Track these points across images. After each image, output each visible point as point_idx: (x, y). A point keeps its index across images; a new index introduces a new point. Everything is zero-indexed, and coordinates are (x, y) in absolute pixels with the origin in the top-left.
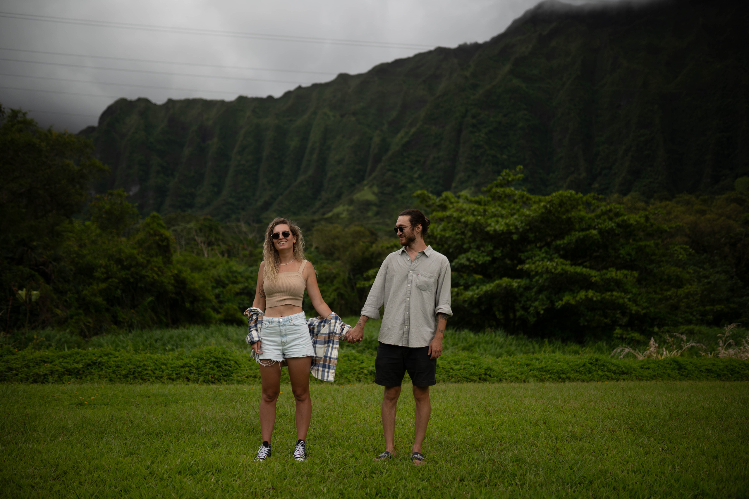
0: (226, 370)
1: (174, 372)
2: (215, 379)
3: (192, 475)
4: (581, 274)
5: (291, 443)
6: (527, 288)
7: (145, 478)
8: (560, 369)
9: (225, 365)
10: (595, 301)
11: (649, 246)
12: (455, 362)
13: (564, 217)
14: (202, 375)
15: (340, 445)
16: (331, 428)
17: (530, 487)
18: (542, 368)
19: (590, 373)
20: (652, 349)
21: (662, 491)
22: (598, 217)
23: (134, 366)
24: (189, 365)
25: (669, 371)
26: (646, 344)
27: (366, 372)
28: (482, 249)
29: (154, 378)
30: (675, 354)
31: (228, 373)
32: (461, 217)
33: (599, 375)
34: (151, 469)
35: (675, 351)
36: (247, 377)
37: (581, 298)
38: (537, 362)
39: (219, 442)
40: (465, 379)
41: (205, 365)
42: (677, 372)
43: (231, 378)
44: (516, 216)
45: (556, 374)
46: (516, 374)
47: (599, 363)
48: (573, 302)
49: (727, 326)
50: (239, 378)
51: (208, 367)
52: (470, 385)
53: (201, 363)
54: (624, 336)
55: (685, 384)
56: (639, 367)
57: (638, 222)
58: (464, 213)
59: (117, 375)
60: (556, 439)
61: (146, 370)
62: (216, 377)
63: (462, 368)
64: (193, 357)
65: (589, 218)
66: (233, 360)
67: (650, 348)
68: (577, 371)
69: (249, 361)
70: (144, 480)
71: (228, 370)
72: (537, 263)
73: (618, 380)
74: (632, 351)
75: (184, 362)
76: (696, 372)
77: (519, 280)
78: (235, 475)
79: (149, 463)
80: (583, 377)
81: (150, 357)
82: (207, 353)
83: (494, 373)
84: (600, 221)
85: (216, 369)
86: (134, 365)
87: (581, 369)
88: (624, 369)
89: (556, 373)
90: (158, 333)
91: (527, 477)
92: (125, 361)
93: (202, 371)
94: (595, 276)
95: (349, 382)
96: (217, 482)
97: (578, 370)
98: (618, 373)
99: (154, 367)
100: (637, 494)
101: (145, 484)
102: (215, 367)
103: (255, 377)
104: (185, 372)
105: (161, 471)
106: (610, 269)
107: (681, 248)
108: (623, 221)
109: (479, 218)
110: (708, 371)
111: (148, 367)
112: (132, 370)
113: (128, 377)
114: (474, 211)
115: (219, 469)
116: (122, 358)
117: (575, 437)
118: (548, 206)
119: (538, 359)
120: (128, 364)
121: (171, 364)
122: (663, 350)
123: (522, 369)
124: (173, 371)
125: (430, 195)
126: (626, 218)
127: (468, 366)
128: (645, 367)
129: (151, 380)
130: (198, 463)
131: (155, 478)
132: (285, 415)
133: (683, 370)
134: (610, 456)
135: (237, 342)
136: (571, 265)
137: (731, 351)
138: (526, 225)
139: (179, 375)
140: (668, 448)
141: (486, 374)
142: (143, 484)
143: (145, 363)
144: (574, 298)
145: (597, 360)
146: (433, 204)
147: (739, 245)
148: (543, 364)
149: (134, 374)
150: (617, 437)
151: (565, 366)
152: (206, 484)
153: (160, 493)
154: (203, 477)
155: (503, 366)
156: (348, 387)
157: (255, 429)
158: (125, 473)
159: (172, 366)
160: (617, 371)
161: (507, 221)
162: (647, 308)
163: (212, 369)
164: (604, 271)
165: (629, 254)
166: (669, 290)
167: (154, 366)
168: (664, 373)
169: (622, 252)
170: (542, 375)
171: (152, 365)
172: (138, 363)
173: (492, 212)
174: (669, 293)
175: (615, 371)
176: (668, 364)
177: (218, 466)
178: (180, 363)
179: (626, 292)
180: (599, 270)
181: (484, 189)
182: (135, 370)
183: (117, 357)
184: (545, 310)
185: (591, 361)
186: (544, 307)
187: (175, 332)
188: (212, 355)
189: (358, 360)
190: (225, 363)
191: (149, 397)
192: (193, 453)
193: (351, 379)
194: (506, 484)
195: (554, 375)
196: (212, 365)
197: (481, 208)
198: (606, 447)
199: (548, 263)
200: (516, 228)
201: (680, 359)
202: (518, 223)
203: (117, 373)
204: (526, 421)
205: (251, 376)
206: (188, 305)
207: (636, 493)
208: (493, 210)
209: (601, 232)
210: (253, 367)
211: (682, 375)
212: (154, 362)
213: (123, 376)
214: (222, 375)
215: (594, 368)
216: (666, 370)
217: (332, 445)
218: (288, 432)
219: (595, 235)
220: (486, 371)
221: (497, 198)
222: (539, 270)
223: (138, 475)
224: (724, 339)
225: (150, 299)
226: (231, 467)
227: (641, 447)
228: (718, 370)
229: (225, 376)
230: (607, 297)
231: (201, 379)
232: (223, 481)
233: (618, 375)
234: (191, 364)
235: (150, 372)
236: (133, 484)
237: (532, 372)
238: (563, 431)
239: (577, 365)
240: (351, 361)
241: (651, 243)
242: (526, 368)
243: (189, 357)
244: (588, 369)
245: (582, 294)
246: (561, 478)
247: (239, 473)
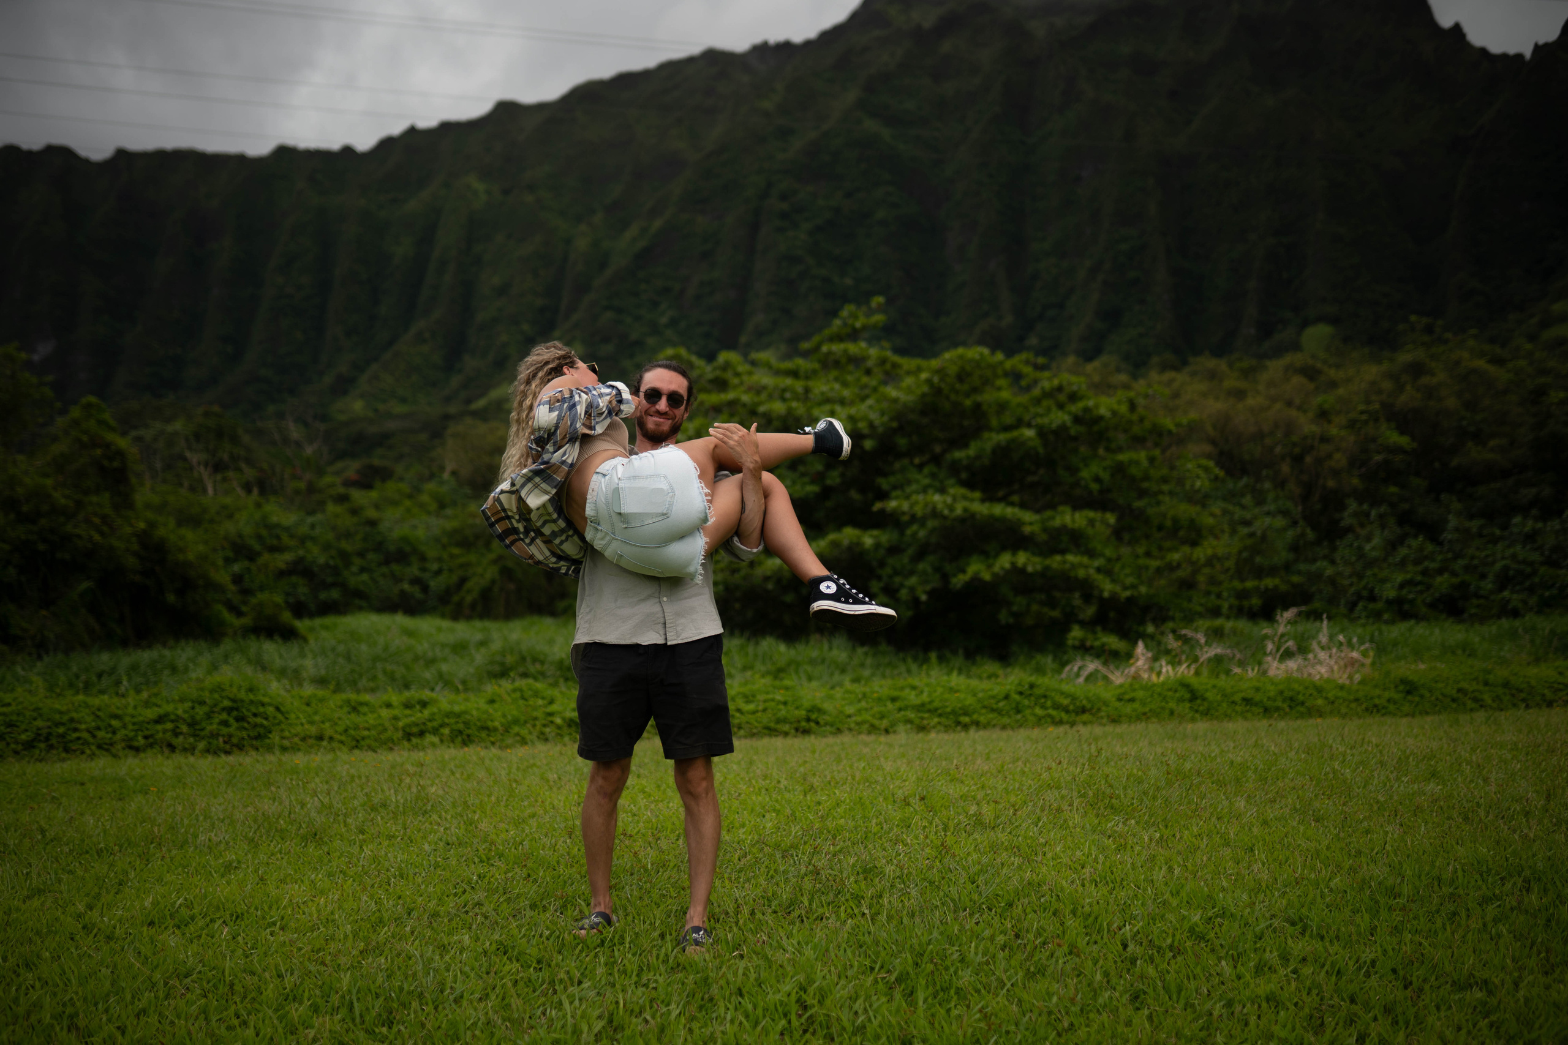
0: (256, 726)
1: (140, 733)
2: (233, 745)
3: (179, 927)
4: (1003, 520)
5: (396, 857)
6: (894, 550)
7: (72, 939)
8: (959, 705)
9: (255, 715)
10: (1031, 575)
11: (1137, 463)
12: (745, 696)
13: (968, 402)
14: (203, 738)
15: (501, 856)
16: (483, 826)
17: (890, 918)
18: (923, 705)
19: (1018, 711)
20: (1140, 663)
21: (1146, 913)
22: (1038, 401)
23: (49, 724)
24: (173, 717)
25: (1172, 705)
26: (1128, 656)
27: (558, 721)
28: (801, 469)
29: (93, 747)
30: (1184, 671)
31: (262, 731)
32: (759, 404)
33: (1035, 715)
34: (86, 918)
35: (1184, 666)
36: (304, 739)
37: (1002, 568)
38: (913, 693)
39: (239, 862)
40: (766, 731)
41: (209, 716)
42: (1188, 705)
43: (267, 741)
44: (870, 402)
45: (951, 717)
46: (869, 718)
47: (1037, 692)
48: (987, 576)
49: (1282, 616)
50: (286, 743)
51: (217, 720)
52: (778, 742)
53: (201, 713)
54: (1088, 643)
55: (1202, 726)
56: (1114, 699)
57: (1114, 413)
58: (764, 396)
59: (8, 744)
60: (946, 829)
61: (76, 730)
62: (235, 740)
63: (760, 708)
64: (182, 700)
65: (1019, 405)
66: (270, 704)
67: (1137, 660)
68: (993, 710)
69: (308, 704)
70: (71, 942)
71: (262, 726)
72: (914, 497)
73: (1073, 724)
74: (1100, 668)
75: (161, 711)
76: (1224, 705)
77: (875, 532)
78: (274, 924)
79: (81, 907)
80: (1006, 720)
81: (85, 703)
82: (212, 691)
83: (825, 717)
84: (1040, 410)
85: (235, 724)
86: (48, 720)
87: (1001, 704)
88: (1085, 702)
89: (950, 713)
90: (104, 659)
91: (885, 900)
92: (28, 714)
93: (203, 729)
94: (1031, 524)
95: (524, 742)
96: (234, 938)
97: (995, 706)
98: (1073, 711)
99: (93, 724)
100: (1099, 920)
101: (73, 950)
102: (232, 721)
103: (320, 738)
104: (165, 731)
105: (110, 921)
106: (1061, 508)
107: (1199, 466)
108: (1087, 410)
109: (794, 404)
110: (1247, 701)
111: (80, 723)
112: (44, 732)
113: (34, 747)
114: (784, 390)
115: (239, 911)
116: (20, 707)
117: (982, 824)
118: (936, 379)
119: (914, 688)
120: (35, 719)
121: (133, 716)
122: (1161, 666)
123: (883, 709)
124: (136, 731)
125: (694, 359)
126: (1091, 403)
127: (773, 704)
128: (1127, 697)
129: (88, 752)
130: (192, 904)
131: (95, 936)
132: (384, 805)
133: (1199, 701)
134: (1049, 855)
135: (282, 673)
136: (983, 501)
137: (1292, 664)
138: (892, 419)
139: (151, 740)
140: (1162, 837)
141: (808, 720)
142: (68, 949)
143: (74, 715)
144: (989, 567)
145: (1032, 686)
146: (700, 376)
147: (1308, 459)
148: (925, 698)
149: (47, 739)
150: (1065, 821)
151: (970, 701)
152: (210, 944)
153: (107, 967)
154: (202, 929)
155: (843, 703)
156: (522, 751)
157: (318, 833)
158: (26, 930)
159: (135, 720)
160: (1071, 707)
161: (853, 411)
162: (1133, 587)
163: (225, 723)
164: (1049, 513)
165: (1097, 479)
166: (1175, 549)
167: (94, 721)
168: (1163, 708)
169: (1085, 474)
170: (922, 718)
171: (89, 719)
172: (57, 717)
173: (822, 393)
174: (1176, 556)
175: (1067, 706)
176: (1170, 690)
177: (235, 906)
178: (150, 714)
179: (1091, 554)
180: (1038, 511)
181: (805, 345)
182: (49, 730)
183: (9, 705)
184: (931, 593)
185: (1020, 689)
186: (928, 588)
187: (145, 656)
188: (224, 694)
189: (543, 698)
190: (253, 710)
191: (82, 784)
192: (181, 884)
193: (528, 737)
194: (843, 915)
195: (947, 718)
196: (224, 716)
197: (799, 386)
198: (1042, 841)
199: (937, 498)
200: (871, 425)
201: (1194, 682)
202: (874, 416)
203: (8, 739)
204: (885, 799)
205: (310, 737)
206: (171, 598)
207: (1096, 918)
208: (824, 388)
209: (1042, 433)
210: (317, 718)
211: (1197, 711)
212: (93, 713)
213: (23, 745)
214: (249, 736)
215: (1026, 702)
216: (1167, 702)
217: (484, 857)
218: (390, 837)
219: (1030, 439)
220: (810, 714)
221: (830, 364)
222: (919, 510)
223: (56, 933)
224: (1276, 639)
225: (85, 585)
226: (266, 909)
227: (1109, 837)
228: (1265, 700)
229: (256, 738)
230: (1055, 565)
231: (201, 745)
232: (247, 935)
233: (1073, 714)
234: (177, 716)
235: (85, 735)
236: (44, 950)
237: (902, 713)
238: (959, 814)
239: (993, 697)
240: (526, 700)
241: (1142, 456)
242: (890, 705)
243: (173, 701)
244: (1014, 705)
245: (1005, 561)
246: (953, 900)
247: (283, 918)
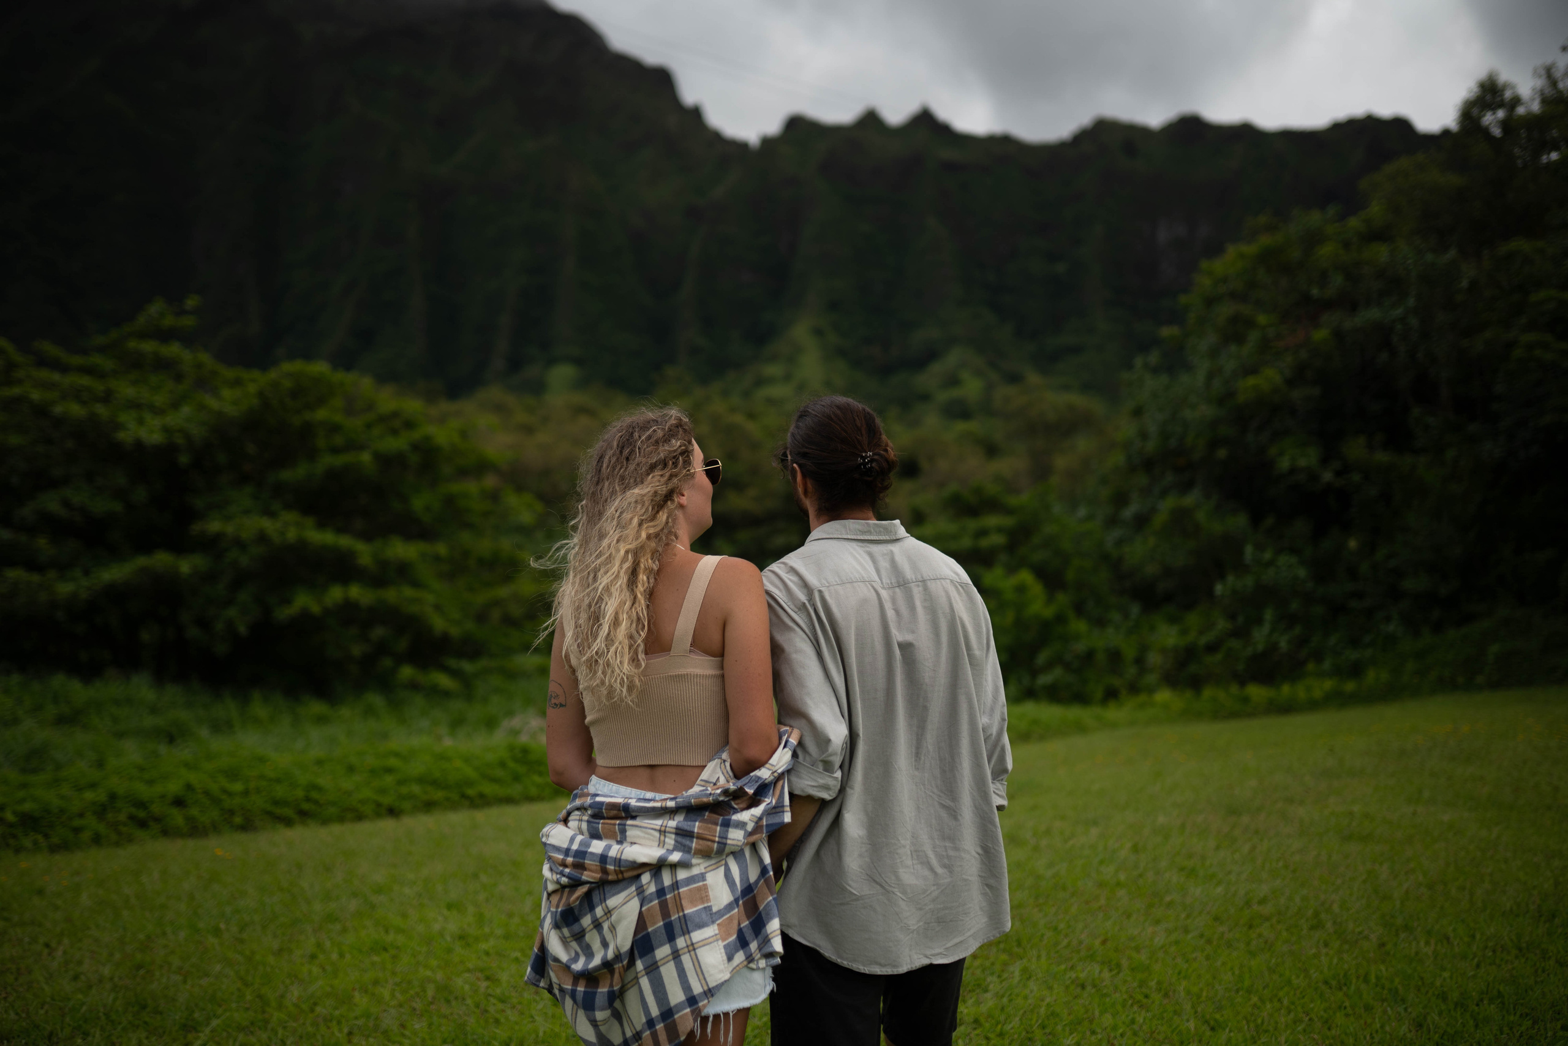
4: (335, 549)
6: (210, 577)
10: (363, 608)
11: (469, 495)
13: (296, 420)
22: (372, 426)
28: (99, 480)
32: (50, 404)
37: (333, 602)
44: (186, 410)
48: (315, 609)
54: (420, 684)
57: (450, 443)
58: (55, 395)
65: (351, 428)
72: (237, 520)
77: (193, 558)
84: (374, 434)
94: (364, 554)
106: (393, 538)
108: (427, 439)
109: (95, 408)
114: (80, 390)
118: (267, 393)
126: (429, 432)
136: (317, 528)
138: (211, 432)
144: (318, 600)
161: (166, 421)
162: (460, 624)
164: (380, 544)
165: (429, 509)
169: (417, 503)
173: (128, 397)
179: (424, 588)
180: (371, 542)
181: (100, 340)
184: (251, 626)
186: (248, 621)
197: (99, 387)
199: (264, 522)
200: (188, 437)
202: (191, 427)
208: (129, 391)
209: (378, 457)
219: (367, 464)
221: (135, 364)
222: (243, 535)
230: (389, 599)
241: (471, 487)
245: (336, 594)
